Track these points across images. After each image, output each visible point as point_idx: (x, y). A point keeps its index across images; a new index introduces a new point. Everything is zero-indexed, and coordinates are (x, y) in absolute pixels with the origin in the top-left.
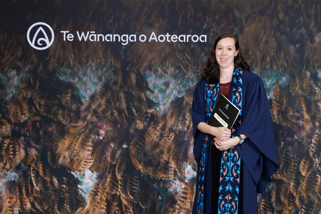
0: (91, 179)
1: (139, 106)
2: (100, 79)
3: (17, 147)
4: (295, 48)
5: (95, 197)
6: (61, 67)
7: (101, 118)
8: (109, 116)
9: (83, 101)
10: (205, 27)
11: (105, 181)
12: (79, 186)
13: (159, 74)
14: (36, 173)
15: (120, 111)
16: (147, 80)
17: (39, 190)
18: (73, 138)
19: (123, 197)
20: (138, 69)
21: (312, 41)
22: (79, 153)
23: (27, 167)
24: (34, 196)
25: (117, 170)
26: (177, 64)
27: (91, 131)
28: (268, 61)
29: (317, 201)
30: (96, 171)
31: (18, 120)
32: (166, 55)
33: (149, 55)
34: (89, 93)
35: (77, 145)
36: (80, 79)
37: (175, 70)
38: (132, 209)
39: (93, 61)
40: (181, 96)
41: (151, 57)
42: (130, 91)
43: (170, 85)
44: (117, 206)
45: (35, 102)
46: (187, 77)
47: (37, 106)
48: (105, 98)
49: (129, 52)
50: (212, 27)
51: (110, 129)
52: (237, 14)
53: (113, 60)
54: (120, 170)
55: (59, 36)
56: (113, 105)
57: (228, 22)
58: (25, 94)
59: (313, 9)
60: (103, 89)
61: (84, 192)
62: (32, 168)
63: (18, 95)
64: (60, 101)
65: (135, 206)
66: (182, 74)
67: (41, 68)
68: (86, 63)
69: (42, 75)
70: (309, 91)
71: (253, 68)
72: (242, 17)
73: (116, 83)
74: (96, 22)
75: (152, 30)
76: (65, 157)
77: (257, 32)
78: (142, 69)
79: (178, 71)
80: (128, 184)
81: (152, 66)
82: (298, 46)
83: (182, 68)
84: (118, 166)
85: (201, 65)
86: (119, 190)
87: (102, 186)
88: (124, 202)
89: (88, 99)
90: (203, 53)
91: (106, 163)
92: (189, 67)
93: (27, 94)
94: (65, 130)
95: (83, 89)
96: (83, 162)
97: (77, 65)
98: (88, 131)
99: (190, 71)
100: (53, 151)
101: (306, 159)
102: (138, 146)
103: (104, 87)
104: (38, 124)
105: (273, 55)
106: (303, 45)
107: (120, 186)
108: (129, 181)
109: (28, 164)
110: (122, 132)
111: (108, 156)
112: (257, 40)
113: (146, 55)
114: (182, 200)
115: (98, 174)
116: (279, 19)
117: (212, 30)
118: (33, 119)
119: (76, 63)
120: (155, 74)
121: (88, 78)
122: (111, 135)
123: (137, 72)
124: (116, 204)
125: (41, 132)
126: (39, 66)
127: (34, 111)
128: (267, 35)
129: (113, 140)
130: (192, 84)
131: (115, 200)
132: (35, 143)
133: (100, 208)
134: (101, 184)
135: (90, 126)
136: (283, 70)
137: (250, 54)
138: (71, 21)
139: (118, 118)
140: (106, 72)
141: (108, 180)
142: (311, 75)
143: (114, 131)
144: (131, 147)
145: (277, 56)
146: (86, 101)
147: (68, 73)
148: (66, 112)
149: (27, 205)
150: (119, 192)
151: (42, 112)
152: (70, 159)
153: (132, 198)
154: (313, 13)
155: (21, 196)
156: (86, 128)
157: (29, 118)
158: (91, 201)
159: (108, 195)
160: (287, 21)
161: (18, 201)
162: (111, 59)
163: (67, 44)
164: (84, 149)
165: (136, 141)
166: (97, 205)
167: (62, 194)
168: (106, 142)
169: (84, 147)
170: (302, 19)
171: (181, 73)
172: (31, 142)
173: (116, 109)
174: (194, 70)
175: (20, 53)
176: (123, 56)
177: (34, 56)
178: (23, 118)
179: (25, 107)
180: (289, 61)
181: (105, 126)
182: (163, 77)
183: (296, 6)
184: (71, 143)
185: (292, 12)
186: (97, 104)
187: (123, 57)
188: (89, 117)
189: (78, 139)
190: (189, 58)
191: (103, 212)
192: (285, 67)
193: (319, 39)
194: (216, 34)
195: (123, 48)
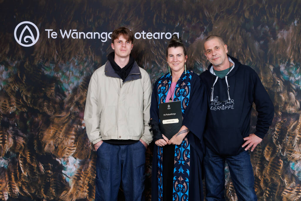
0: (74, 165)
2: (82, 73)
3: (6, 136)
4: (260, 44)
5: (78, 182)
6: (45, 63)
9: (67, 93)
10: (177, 25)
11: (86, 167)
12: (63, 171)
14: (24, 160)
17: (27, 176)
18: (57, 127)
21: (275, 38)
22: (63, 141)
23: (16, 155)
24: (22, 181)
26: (152, 60)
27: (74, 121)
28: (235, 56)
29: (279, 184)
30: (79, 158)
31: (7, 111)
32: (142, 51)
34: (72, 86)
35: (61, 134)
36: (63, 73)
37: (150, 65)
39: (75, 57)
45: (22, 94)
46: (161, 71)
47: (24, 98)
48: (86, 91)
49: (108, 48)
50: (183, 26)
52: (207, 13)
53: (93, 55)
55: (44, 34)
57: (198, 21)
58: (13, 87)
59: (276, 8)
60: (85, 82)
61: (68, 177)
62: (20, 156)
63: (7, 88)
64: (45, 93)
66: (157, 68)
67: (27, 63)
68: (69, 58)
69: (28, 69)
70: (272, 84)
72: (211, 16)
74: (77, 21)
76: (50, 145)
77: (225, 30)
79: (153, 66)
82: (262, 42)
83: (157, 62)
87: (84, 171)
89: (70, 92)
91: (87, 150)
92: (163, 62)
93: (15, 88)
94: (51, 120)
95: (66, 82)
96: (66, 150)
97: (61, 60)
98: (71, 121)
99: (164, 66)
100: (40, 139)
101: (270, 146)
104: (25, 115)
105: (240, 51)
106: (267, 42)
109: (16, 151)
111: (90, 144)
115: (80, 160)
116: (244, 17)
117: (183, 28)
118: (20, 110)
119: (60, 59)
121: (71, 73)
125: (28, 123)
126: (26, 61)
127: (22, 103)
128: (234, 33)
132: (23, 132)
133: (83, 192)
134: (83, 169)
135: (73, 117)
136: (248, 64)
138: (55, 21)
140: (87, 66)
141: (90, 166)
142: (274, 69)
145: (243, 51)
146: (69, 93)
147: (52, 68)
148: (51, 104)
149: (16, 189)
151: (29, 104)
152: (55, 147)
154: (276, 12)
155: (10, 181)
156: (69, 118)
157: (17, 110)
158: (74, 186)
159: (90, 179)
160: (252, 20)
161: (8, 186)
163: (51, 41)
164: (68, 138)
166: (80, 188)
167: (48, 178)
169: (68, 136)
170: (266, 18)
172: (19, 131)
175: (7, 50)
176: (102, 52)
177: (20, 52)
178: (12, 110)
179: (13, 99)
180: (254, 57)
183: (261, 6)
184: (56, 133)
185: (256, 12)
186: (79, 96)
187: (103, 53)
188: (71, 109)
189: (62, 128)
190: (163, 53)
191: (85, 195)
192: (250, 61)
193: (282, 36)
194: (187, 32)
195: (103, 45)
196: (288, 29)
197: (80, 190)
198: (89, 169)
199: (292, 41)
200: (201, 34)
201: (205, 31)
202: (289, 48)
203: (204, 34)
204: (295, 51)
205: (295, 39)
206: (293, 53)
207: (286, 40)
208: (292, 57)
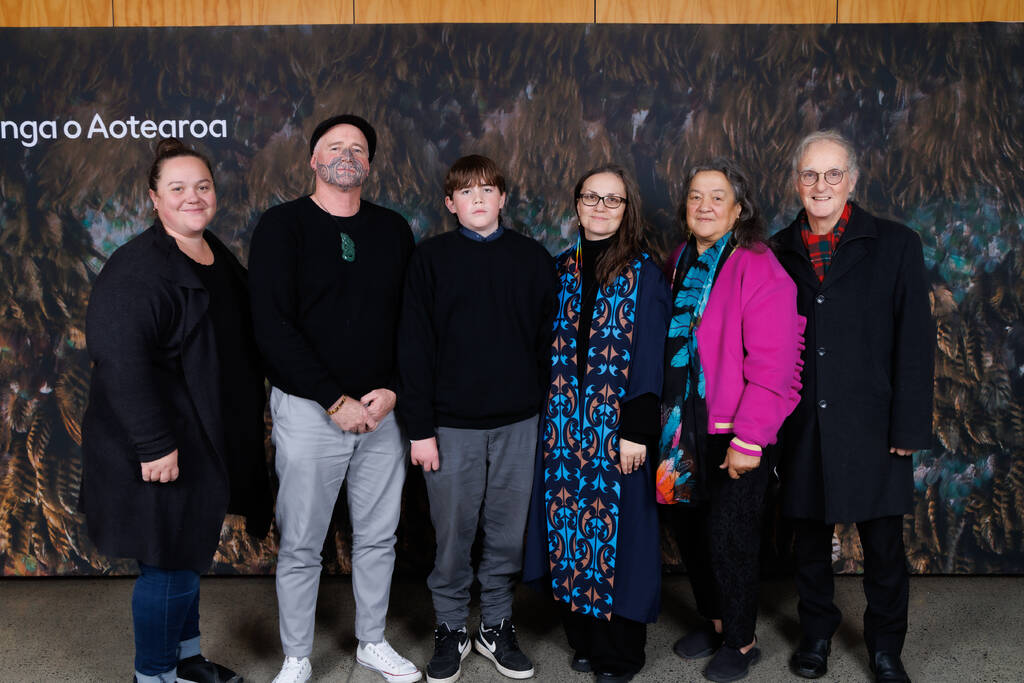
1: (73, 294)
4: (439, 148)
10: (220, 101)
13: (116, 216)
15: (30, 308)
16: (89, 230)
19: (48, 508)
20: (65, 206)
21: (478, 132)
25: (30, 446)
28: (375, 181)
32: (131, 170)
33: (91, 171)
38: (73, 538)
41: (94, 176)
42: (49, 256)
44: (35, 530)
49: (40, 165)
50: (236, 101)
51: (7, 349)
52: (296, 67)
53: (3, 182)
54: (36, 447)
56: (12, 292)
57: (275, 89)
59: (477, 55)
65: (79, 530)
72: (309, 75)
73: (14, 239)
75: (94, 109)
78: (75, 204)
80: (59, 480)
81: (100, 197)
82: (444, 144)
84: (31, 436)
86: (39, 493)
88: (52, 521)
90: (221, 164)
102: (76, 389)
106: (456, 141)
107: (39, 485)
108: (60, 472)
110: (36, 356)
111: (7, 414)
113: (84, 170)
116: (396, 79)
117: (237, 109)
120: (107, 216)
122: (10, 365)
123: (64, 213)
124: (33, 525)
129: (16, 376)
131: (29, 516)
136: (411, 201)
139: (24, 323)
141: (11, 470)
143: (18, 355)
144: (61, 392)
145: (395, 168)
150: (39, 497)
153: (71, 512)
154: (477, 64)
159: (13, 504)
160: (415, 84)
165: (71, 378)
170: (451, 80)
173: (18, 301)
176: (26, 173)
180: (426, 181)
182: (128, 224)
183: (437, 49)
185: (426, 63)
187: (29, 176)
191: (2, 545)
192: (415, 193)
193: (494, 126)
195: (27, 153)
196: (510, 109)
198: (8, 480)
199: (521, 140)
200: (284, 123)
201: (294, 116)
202: (514, 158)
203: (291, 124)
204: (531, 166)
205: (530, 135)
206: (524, 172)
207: (505, 138)
208: (522, 180)
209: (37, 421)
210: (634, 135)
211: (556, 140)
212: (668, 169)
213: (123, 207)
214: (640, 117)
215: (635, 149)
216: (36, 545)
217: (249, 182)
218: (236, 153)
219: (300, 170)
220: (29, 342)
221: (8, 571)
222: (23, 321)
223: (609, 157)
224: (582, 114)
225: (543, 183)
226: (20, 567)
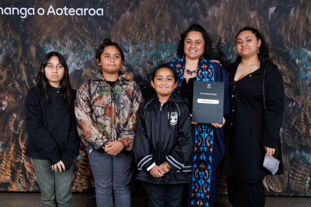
4: (189, 22)
7: (3, 89)
8: (11, 88)
10: (101, 1)
11: (9, 150)
13: (58, 47)
15: (21, 83)
16: (46, 52)
19: (26, 164)
20: (37, 42)
21: (205, 15)
25: (20, 139)
26: (75, 37)
28: (163, 34)
30: (1, 140)
32: (64, 28)
33: (48, 28)
37: (73, 43)
40: (80, 69)
41: (50, 30)
42: (30, 63)
43: (69, 57)
44: (21, 173)
46: (85, 50)
48: (6, 70)
49: (28, 26)
50: (108, 1)
51: (12, 100)
53: (12, 32)
54: (23, 139)
56: (14, 77)
60: (4, 61)
66: (81, 47)
71: (149, 41)
73: (16, 55)
75: (50, 4)
77: (152, 6)
78: (41, 42)
79: (76, 44)
81: (51, 39)
82: (191, 19)
83: (80, 40)
84: (21, 135)
85: (98, 38)
86: (23, 158)
87: (6, 154)
88: (28, 169)
90: (100, 26)
91: (9, 132)
92: (86, 40)
99: (88, 44)
103: (5, 60)
105: (168, 29)
106: (196, 19)
107: (23, 155)
110: (23, 103)
111: (11, 126)
112: (152, 14)
113: (45, 28)
114: (83, 167)
117: (108, 4)
120: (54, 47)
122: (13, 106)
123: (37, 45)
124: (20, 171)
128: (162, 9)
129: (15, 111)
130: (90, 56)
131: (19, 167)
133: (6, 175)
134: (5, 153)
137: (146, 27)
139: (19, 89)
140: (6, 44)
141: (12, 149)
143: (16, 102)
145: (171, 29)
150: (23, 159)
159: (12, 162)
162: (11, 32)
166: (2, 172)
168: (9, 113)
171: (79, 46)
173: (17, 81)
174: (92, 43)
176: (22, 29)
181: (7, 98)
182: (62, 50)
187: (23, 30)
190: (87, 31)
191: (8, 179)
193: (212, 12)
194: (112, 8)
195: (22, 21)
196: (219, 6)
197: (2, 174)
198: (11, 152)
199: (223, 19)
200: (127, 10)
201: (131, 7)
202: (220, 26)
203: (130, 10)
204: (227, 29)
205: (227, 17)
206: (224, 31)
207: (217, 18)
208: (223, 35)
209: (23, 129)
210: (270, 17)
211: (237, 19)
212: (283, 31)
213: (60, 44)
214: (272, 10)
215: (270, 23)
216: (21, 179)
217: (112, 34)
218: (107, 22)
219: (133, 29)
220: (21, 97)
221: (10, 189)
222: (19, 88)
223: (259, 26)
224: (248, 8)
225: (231, 36)
226: (15, 188)
